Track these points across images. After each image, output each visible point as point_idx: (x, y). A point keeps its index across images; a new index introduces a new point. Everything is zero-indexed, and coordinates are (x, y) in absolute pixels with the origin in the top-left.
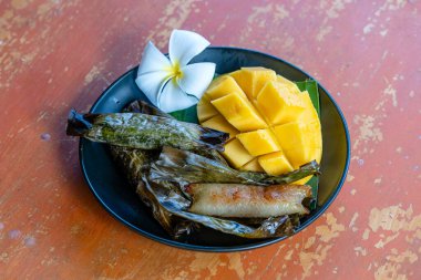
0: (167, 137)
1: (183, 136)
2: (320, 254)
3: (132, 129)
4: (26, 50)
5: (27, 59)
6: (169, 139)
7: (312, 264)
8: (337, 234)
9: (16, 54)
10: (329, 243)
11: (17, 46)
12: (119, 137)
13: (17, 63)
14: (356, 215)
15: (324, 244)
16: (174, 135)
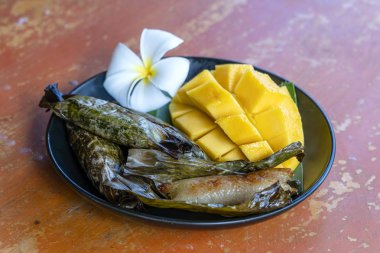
0: (126, 129)
1: (142, 131)
2: (330, 203)
3: (96, 112)
4: (70, 20)
5: (70, 26)
6: (127, 131)
7: (322, 210)
8: (351, 190)
9: (60, 22)
10: (341, 196)
11: (63, 16)
12: (82, 116)
13: (60, 28)
14: (373, 178)
15: (336, 196)
16: (134, 128)
